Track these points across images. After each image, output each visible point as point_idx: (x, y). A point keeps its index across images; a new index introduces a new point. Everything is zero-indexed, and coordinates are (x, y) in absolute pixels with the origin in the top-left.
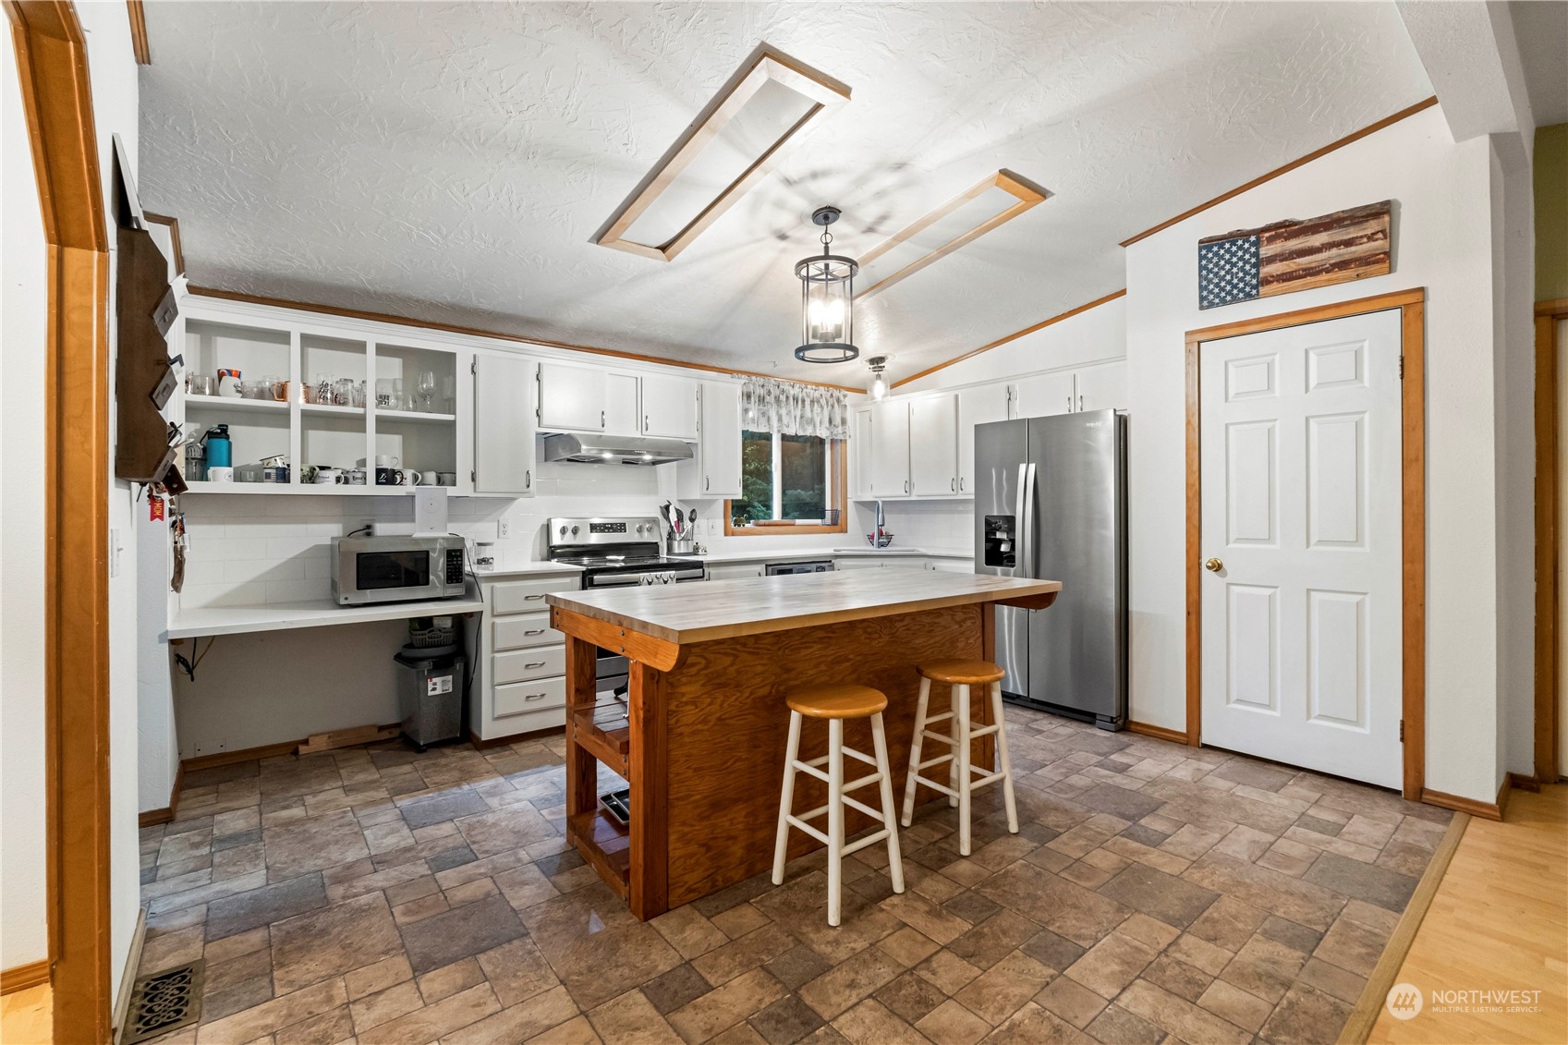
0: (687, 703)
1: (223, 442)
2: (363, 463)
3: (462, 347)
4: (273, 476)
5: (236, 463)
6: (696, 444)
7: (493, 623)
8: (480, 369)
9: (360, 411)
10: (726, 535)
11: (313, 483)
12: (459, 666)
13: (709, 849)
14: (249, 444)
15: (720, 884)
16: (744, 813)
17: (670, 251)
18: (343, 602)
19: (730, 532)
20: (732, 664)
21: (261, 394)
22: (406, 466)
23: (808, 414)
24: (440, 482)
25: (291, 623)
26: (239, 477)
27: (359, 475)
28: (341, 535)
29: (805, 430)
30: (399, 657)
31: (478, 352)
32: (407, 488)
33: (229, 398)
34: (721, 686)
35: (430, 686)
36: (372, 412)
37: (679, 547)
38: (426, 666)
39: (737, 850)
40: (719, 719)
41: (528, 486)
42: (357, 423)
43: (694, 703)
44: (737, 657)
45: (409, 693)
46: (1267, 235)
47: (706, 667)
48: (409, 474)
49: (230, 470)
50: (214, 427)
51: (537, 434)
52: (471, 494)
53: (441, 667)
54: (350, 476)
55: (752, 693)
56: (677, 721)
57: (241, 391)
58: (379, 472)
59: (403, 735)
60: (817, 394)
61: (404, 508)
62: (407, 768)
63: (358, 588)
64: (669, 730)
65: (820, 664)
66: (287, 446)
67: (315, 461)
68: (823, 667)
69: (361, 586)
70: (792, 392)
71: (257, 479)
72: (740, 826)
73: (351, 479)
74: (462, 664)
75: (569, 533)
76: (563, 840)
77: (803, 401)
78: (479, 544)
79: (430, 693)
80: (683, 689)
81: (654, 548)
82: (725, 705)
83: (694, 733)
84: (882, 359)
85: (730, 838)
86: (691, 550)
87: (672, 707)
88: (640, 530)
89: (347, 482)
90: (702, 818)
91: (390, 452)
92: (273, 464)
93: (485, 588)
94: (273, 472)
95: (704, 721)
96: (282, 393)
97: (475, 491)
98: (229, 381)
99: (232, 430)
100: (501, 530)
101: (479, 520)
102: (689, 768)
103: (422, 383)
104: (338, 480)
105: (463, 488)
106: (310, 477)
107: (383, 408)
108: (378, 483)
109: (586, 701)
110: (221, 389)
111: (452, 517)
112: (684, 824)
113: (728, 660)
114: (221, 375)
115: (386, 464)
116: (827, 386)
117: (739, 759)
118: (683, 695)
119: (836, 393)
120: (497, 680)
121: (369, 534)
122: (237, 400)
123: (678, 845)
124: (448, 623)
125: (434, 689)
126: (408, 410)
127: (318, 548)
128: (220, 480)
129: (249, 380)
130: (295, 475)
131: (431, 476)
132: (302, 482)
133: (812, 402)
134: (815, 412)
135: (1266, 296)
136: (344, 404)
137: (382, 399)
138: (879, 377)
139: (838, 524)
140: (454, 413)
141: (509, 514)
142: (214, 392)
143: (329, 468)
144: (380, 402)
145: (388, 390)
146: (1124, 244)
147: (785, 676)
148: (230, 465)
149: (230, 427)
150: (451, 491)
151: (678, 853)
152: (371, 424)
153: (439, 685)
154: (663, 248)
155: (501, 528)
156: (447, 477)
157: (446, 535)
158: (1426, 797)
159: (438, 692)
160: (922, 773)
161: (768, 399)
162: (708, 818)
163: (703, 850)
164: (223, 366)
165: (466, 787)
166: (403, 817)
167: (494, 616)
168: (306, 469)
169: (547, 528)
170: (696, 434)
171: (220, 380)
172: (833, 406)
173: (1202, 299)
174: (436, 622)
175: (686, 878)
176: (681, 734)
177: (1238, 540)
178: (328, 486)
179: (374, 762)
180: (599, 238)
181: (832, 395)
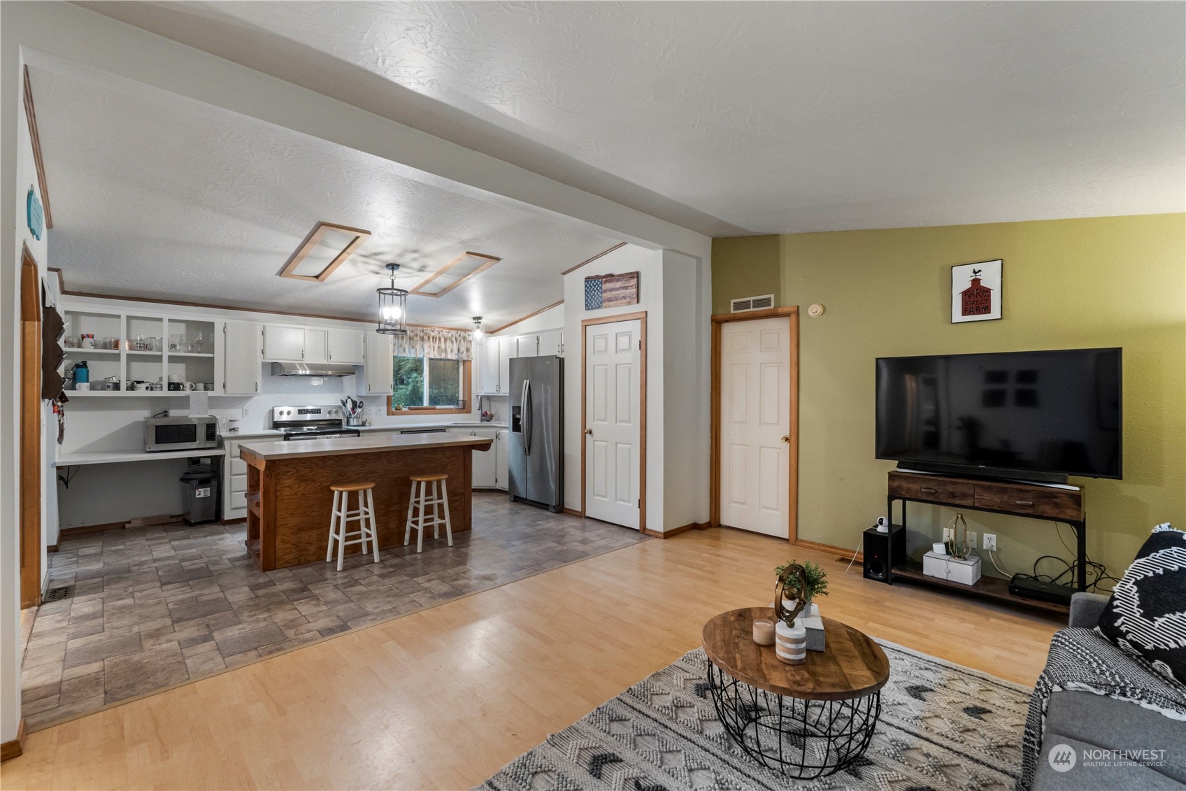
0: (286, 487)
1: (84, 370)
2: (161, 379)
3: (218, 318)
4: (111, 387)
5: (90, 380)
6: (363, 366)
7: (231, 461)
8: (228, 330)
9: (159, 353)
10: (388, 415)
11: (133, 390)
12: (214, 483)
13: (297, 546)
14: (98, 371)
15: (303, 561)
16: (316, 534)
17: (320, 278)
18: (148, 450)
19: (391, 413)
20: (310, 472)
21: (105, 346)
22: (187, 380)
23: (443, 346)
24: (206, 388)
25: (120, 459)
26: (93, 388)
27: (159, 386)
28: (150, 416)
29: (441, 355)
30: (182, 480)
31: (227, 321)
32: (187, 392)
33: (88, 348)
34: (302, 481)
35: (197, 493)
36: (166, 353)
37: (353, 422)
38: (195, 483)
39: (312, 549)
40: (303, 494)
41: (257, 390)
42: (158, 359)
43: (290, 487)
44: (313, 469)
45: (188, 497)
46: (604, 279)
47: (296, 473)
48: (188, 385)
49: (88, 384)
50: (79, 362)
51: (263, 362)
52: (223, 395)
53: (203, 483)
54: (154, 386)
55: (321, 484)
56: (281, 494)
57: (95, 345)
58: (170, 384)
59: (184, 519)
60: (449, 335)
61: (184, 403)
62: (182, 532)
63: (156, 443)
64: (276, 497)
65: (360, 474)
66: (120, 371)
67: (134, 378)
68: (362, 475)
69: (158, 441)
70: (432, 334)
71: (103, 389)
72: (315, 539)
73: (154, 388)
74: (216, 482)
75: (285, 414)
76: (246, 552)
77: (440, 339)
78: (230, 421)
79: (197, 497)
80: (284, 481)
81: (338, 423)
82: (306, 489)
83: (289, 499)
84: (480, 318)
85: (309, 543)
86: (361, 423)
87: (278, 488)
88: (330, 413)
89: (152, 389)
90: (293, 534)
91: (178, 373)
92: (111, 380)
93: (226, 443)
94: (111, 385)
95: (295, 494)
96: (116, 345)
97: (225, 393)
98: (87, 341)
99: (89, 363)
100: (245, 413)
101: (230, 408)
102: (287, 513)
103: (195, 338)
104: (147, 388)
105: (218, 391)
106: (131, 388)
107: (173, 352)
108: (169, 390)
109: (255, 490)
110: (83, 345)
111: (211, 407)
112: (284, 535)
113: (308, 470)
114: (83, 337)
115: (175, 379)
116: (457, 329)
117: (314, 511)
118: (284, 483)
119: (463, 334)
120: (233, 490)
121: (166, 416)
122: (91, 350)
123: (281, 543)
124: (209, 461)
125: (199, 495)
126: (188, 352)
127: (136, 423)
128: (83, 390)
129: (99, 338)
130: (123, 386)
131: (201, 386)
132: (127, 390)
133: (445, 340)
134: (447, 345)
135: (605, 307)
136: (151, 350)
137: (173, 346)
138: (478, 327)
139: (465, 408)
140: (213, 353)
141: (250, 405)
142: (80, 346)
143: (143, 382)
144: (171, 348)
145: (176, 341)
146: (564, 274)
147: (340, 478)
148: (88, 382)
149: (88, 362)
150: (210, 393)
151: (280, 547)
152: (165, 359)
153: (202, 493)
154: (317, 277)
155: (245, 412)
156: (210, 386)
157: (207, 416)
158: (646, 531)
159: (202, 496)
160: (413, 522)
161: (415, 338)
162: (297, 534)
163: (294, 547)
164: (84, 332)
165: (209, 538)
166: (173, 548)
167: (231, 457)
168: (129, 383)
169: (272, 412)
170: (362, 360)
171: (83, 339)
172: (460, 341)
173: (586, 305)
174: (202, 460)
175: (285, 557)
176: (283, 499)
177: (598, 420)
178: (141, 392)
179: (165, 530)
180: (281, 273)
181: (460, 335)
